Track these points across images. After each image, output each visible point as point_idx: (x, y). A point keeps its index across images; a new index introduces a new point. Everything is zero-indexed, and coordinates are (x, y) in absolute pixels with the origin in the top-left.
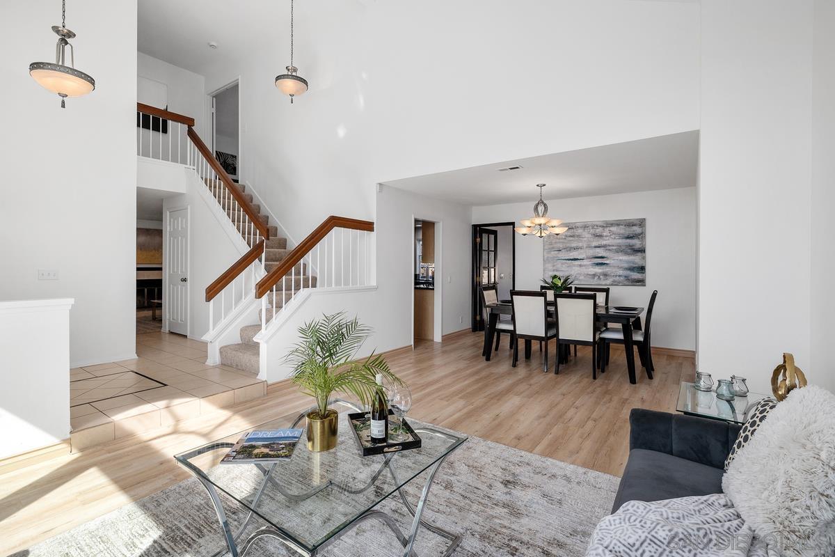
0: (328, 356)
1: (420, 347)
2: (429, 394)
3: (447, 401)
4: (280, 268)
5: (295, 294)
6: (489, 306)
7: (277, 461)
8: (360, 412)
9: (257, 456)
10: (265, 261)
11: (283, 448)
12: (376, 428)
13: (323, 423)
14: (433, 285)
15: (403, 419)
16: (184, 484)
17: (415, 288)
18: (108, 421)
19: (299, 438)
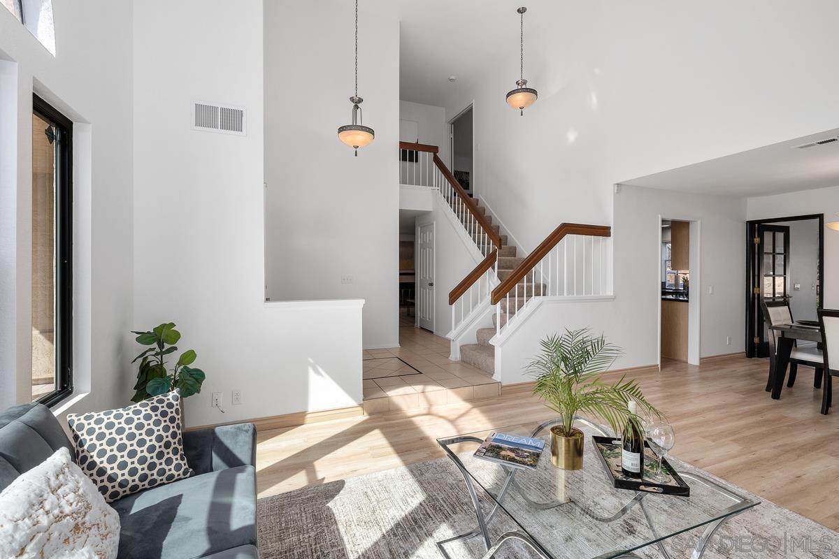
0: (572, 373)
1: (668, 369)
2: (685, 428)
3: (713, 441)
4: (512, 277)
5: (527, 301)
6: (776, 328)
7: (523, 467)
8: (606, 436)
9: (504, 458)
10: (498, 269)
11: (528, 456)
12: (629, 460)
13: (568, 441)
14: (687, 295)
15: (663, 458)
16: (440, 461)
17: (662, 299)
18: (384, 396)
19: (542, 449)
